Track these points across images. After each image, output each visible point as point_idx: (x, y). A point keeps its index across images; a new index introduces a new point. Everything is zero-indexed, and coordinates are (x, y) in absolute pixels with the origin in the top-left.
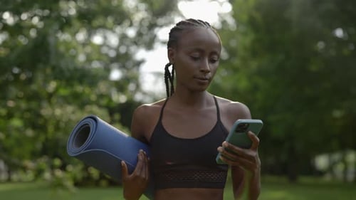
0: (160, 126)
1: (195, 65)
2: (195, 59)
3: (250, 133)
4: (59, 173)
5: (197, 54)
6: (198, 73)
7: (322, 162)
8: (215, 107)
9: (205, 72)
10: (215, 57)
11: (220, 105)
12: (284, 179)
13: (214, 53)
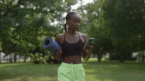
0: (65, 40)
1: (75, 24)
2: (75, 22)
3: (91, 42)
4: (41, 58)
5: (76, 21)
6: (76, 26)
7: (135, 54)
8: (78, 35)
9: (78, 26)
10: (80, 22)
11: (80, 35)
12: (119, 61)
13: (79, 21)
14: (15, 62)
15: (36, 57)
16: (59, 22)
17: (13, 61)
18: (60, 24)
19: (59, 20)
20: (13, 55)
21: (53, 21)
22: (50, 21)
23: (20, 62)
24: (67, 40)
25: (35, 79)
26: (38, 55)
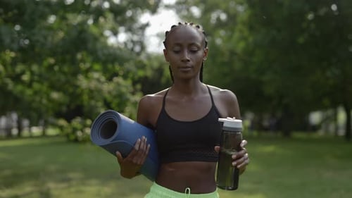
2: (177, 52)
14: (19, 136)
15: (75, 130)
16: (130, 34)
17: (15, 132)
18: (132, 41)
19: (129, 30)
20: (15, 116)
21: (115, 33)
22: (107, 33)
23: (31, 137)
24: (170, 110)
25: (73, 190)
26: (80, 123)
